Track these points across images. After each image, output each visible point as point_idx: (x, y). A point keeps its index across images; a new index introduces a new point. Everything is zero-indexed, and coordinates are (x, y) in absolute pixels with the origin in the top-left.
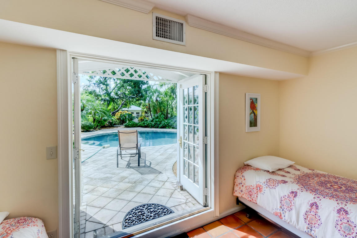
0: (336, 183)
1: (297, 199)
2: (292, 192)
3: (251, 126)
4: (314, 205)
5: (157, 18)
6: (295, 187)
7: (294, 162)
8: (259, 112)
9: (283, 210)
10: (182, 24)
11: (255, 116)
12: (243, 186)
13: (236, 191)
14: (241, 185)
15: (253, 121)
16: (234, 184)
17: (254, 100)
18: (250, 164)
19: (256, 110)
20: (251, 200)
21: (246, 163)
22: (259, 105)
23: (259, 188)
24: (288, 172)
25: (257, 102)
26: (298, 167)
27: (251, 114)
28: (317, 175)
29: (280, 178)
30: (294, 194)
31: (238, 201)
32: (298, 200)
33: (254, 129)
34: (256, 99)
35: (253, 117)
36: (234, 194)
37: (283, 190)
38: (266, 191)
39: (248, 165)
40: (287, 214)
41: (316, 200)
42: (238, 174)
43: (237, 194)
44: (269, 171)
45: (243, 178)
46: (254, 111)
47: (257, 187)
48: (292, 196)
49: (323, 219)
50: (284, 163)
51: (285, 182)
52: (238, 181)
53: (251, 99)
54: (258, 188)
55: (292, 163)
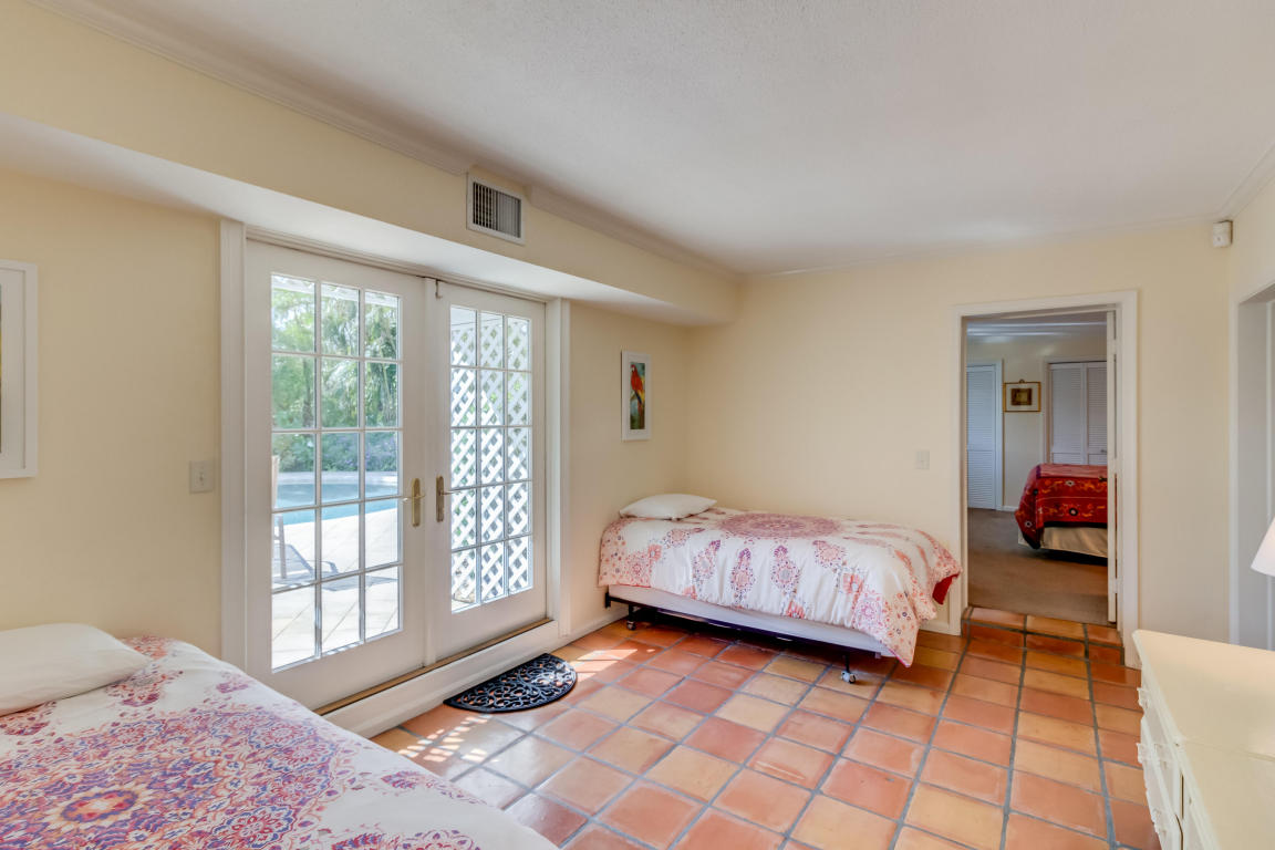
0: (779, 522)
1: (719, 553)
2: (713, 543)
3: (632, 428)
4: (745, 554)
5: (476, 186)
6: (717, 535)
7: (714, 502)
8: (647, 396)
9: (698, 580)
10: (519, 201)
11: (641, 404)
12: (620, 559)
13: (605, 574)
14: (616, 558)
15: (637, 417)
16: (600, 561)
17: (639, 369)
18: (633, 513)
19: (643, 391)
20: (639, 582)
21: (623, 512)
22: (647, 380)
23: (655, 552)
24: (705, 519)
25: (644, 374)
26: (722, 510)
27: (632, 399)
28: (752, 517)
29: (693, 527)
30: (716, 544)
31: (609, 600)
32: (721, 553)
33: (638, 433)
34: (643, 367)
35: (637, 407)
36: (602, 583)
37: (696, 545)
38: (668, 554)
39: (629, 517)
40: (704, 587)
41: (747, 546)
42: (608, 536)
43: (608, 580)
44: (670, 519)
45: (620, 542)
46: (640, 393)
47: (650, 551)
48: (711, 550)
49: (756, 574)
50: (697, 503)
51: (700, 530)
52: (609, 550)
53: (633, 366)
54: (653, 554)
55: (710, 502)
